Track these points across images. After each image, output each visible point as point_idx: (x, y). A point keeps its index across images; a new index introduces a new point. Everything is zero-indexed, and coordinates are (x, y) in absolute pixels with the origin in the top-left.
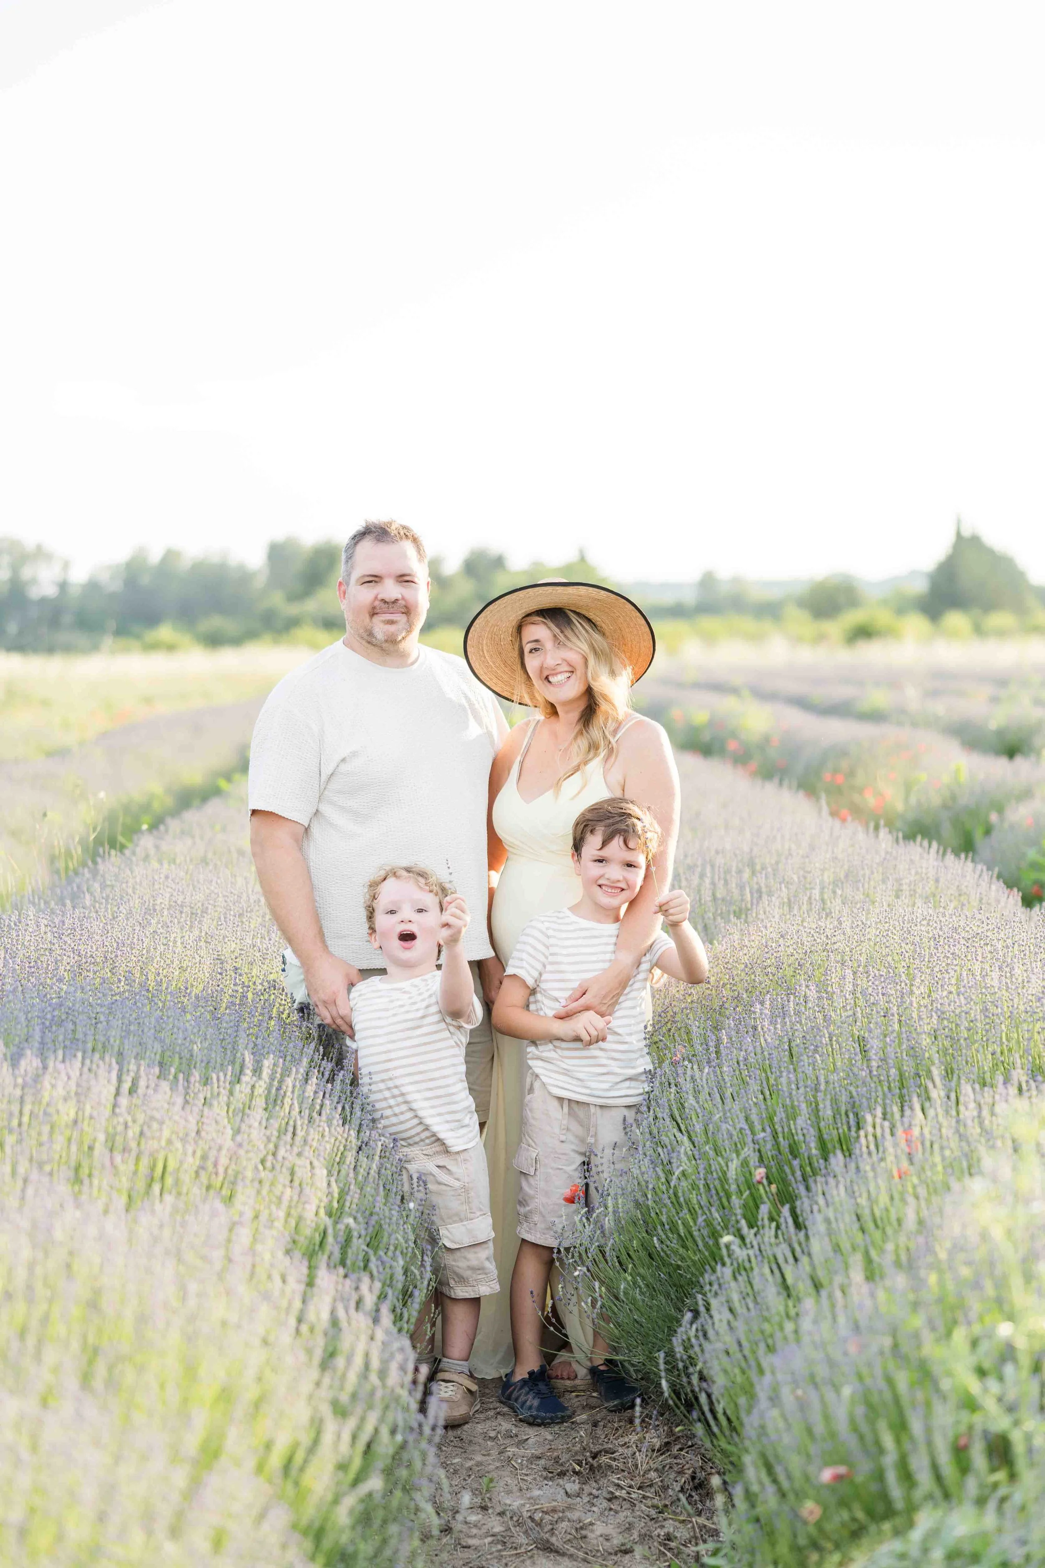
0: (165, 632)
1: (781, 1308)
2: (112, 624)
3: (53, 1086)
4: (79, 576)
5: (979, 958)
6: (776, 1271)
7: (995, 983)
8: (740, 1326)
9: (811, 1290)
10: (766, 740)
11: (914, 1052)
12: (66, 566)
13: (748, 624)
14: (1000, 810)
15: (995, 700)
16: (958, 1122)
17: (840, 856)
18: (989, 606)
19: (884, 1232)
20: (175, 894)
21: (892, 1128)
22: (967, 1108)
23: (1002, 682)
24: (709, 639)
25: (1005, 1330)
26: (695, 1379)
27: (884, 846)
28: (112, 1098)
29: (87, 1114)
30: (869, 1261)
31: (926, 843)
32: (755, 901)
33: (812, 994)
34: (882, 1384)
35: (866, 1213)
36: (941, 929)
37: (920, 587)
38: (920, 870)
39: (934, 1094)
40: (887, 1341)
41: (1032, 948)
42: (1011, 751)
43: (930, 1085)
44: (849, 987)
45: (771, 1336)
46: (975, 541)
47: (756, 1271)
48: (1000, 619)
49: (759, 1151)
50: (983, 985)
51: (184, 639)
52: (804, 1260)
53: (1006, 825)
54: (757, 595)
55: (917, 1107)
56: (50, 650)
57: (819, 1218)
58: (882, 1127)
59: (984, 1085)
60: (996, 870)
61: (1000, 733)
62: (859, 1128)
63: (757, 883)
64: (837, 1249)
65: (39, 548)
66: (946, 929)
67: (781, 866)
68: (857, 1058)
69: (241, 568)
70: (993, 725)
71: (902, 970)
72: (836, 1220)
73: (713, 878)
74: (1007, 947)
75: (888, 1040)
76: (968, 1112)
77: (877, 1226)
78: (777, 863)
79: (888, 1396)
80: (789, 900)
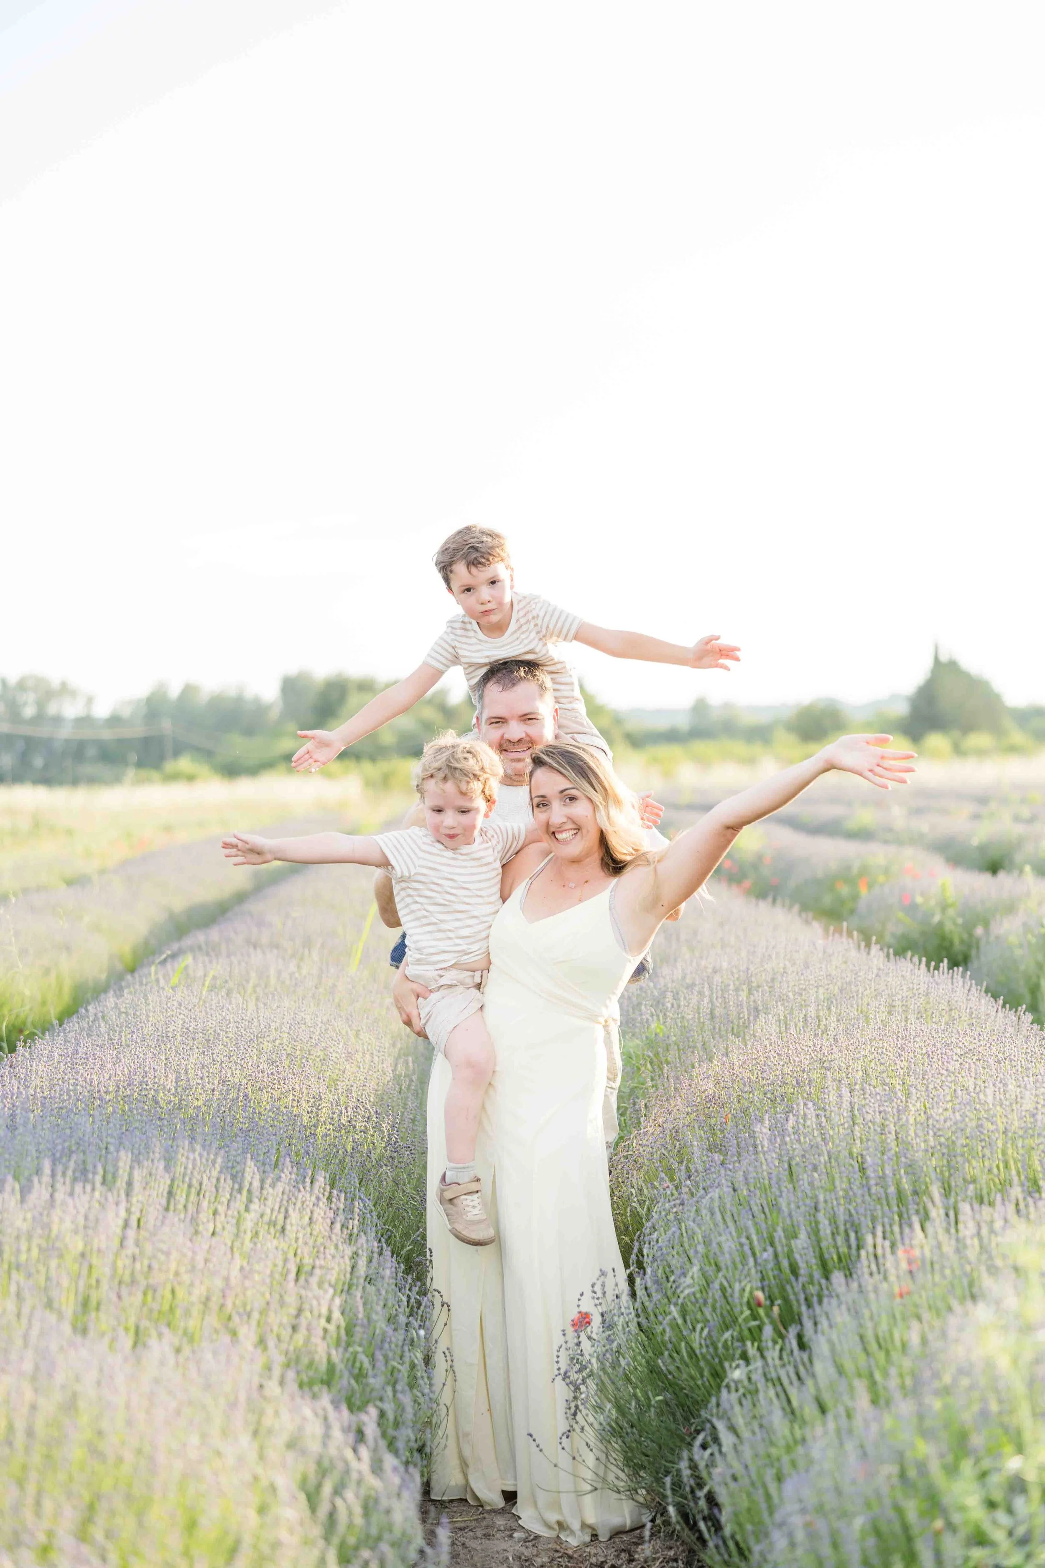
0: (184, 764)
1: (787, 1432)
2: (133, 757)
3: (62, 1220)
4: (102, 711)
5: (973, 1075)
6: (782, 1396)
7: (990, 1099)
8: (747, 1453)
9: (816, 1412)
10: (760, 857)
11: (911, 1168)
12: (90, 701)
13: (739, 748)
14: (986, 925)
15: (976, 817)
16: (958, 1240)
17: (834, 973)
18: (968, 728)
19: (888, 1353)
20: (187, 1020)
21: (893, 1246)
22: (966, 1227)
23: (983, 800)
24: (703, 763)
25: (1014, 1464)
26: (702, 1503)
27: (875, 962)
28: (119, 1231)
29: (95, 1247)
30: (873, 1384)
31: (916, 959)
32: (752, 1018)
33: (811, 1112)
34: (891, 1513)
35: (870, 1335)
36: (934, 1045)
37: (902, 709)
38: (911, 986)
39: (933, 1213)
40: (894, 1469)
41: (1023, 1063)
42: (994, 868)
43: (929, 1205)
44: (846, 1105)
45: (778, 1459)
46: (952, 665)
47: (761, 1395)
48: (979, 740)
49: (761, 1272)
50: (977, 1100)
51: (203, 770)
52: (810, 1382)
53: (992, 938)
54: (748, 719)
55: (917, 1226)
56: (75, 782)
57: (822, 1340)
58: (883, 1247)
59: (982, 1202)
60: (985, 984)
61: (982, 849)
62: (859, 1248)
63: (754, 1001)
64: (840, 1371)
65: (64, 685)
66: (938, 1045)
67: (777, 985)
68: (856, 1176)
69: (257, 701)
70: (975, 842)
71: (898, 1087)
72: (840, 1342)
73: (711, 997)
74: (999, 1062)
75: (885, 1157)
76: (968, 1229)
77: (880, 1347)
78: (773, 980)
79: (897, 1527)
80: (786, 1017)
